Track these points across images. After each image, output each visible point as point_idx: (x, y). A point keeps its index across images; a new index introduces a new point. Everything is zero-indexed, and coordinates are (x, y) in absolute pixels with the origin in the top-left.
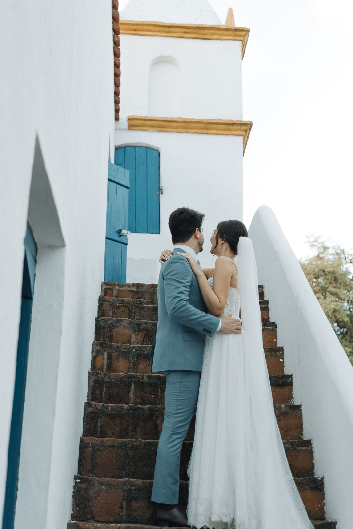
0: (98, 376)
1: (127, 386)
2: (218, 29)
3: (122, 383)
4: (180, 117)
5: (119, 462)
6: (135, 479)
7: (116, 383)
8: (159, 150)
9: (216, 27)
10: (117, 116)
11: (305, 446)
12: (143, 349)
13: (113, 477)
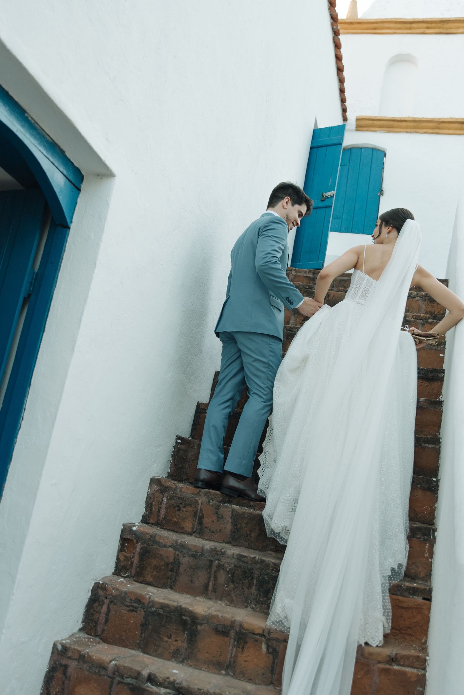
4: (410, 116)
8: (385, 151)
10: (344, 116)
11: (432, 444)
12: (294, 329)
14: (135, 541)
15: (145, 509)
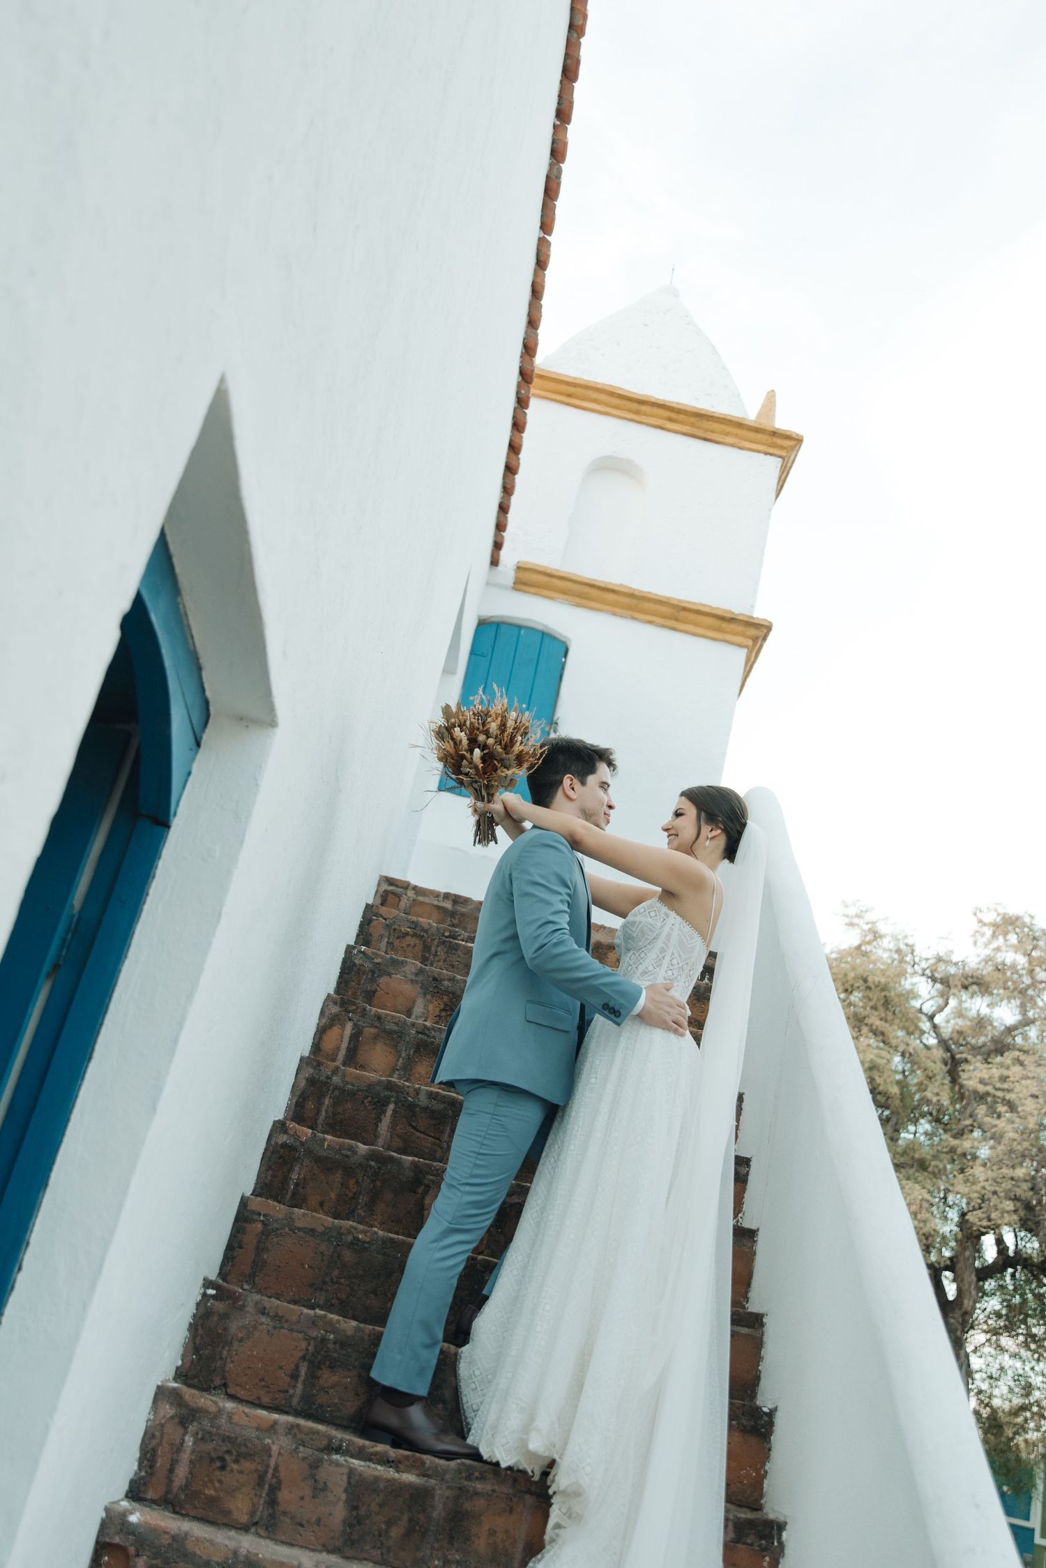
0: (319, 1070)
1: (379, 1105)
2: (739, 425)
3: (369, 1096)
4: (624, 584)
5: (316, 1270)
6: (341, 1318)
7: (354, 1095)
8: (568, 643)
9: (734, 420)
10: (495, 555)
11: (747, 1327)
12: (433, 1033)
13: (295, 1302)
14: (132, 1550)
15: (136, 1463)
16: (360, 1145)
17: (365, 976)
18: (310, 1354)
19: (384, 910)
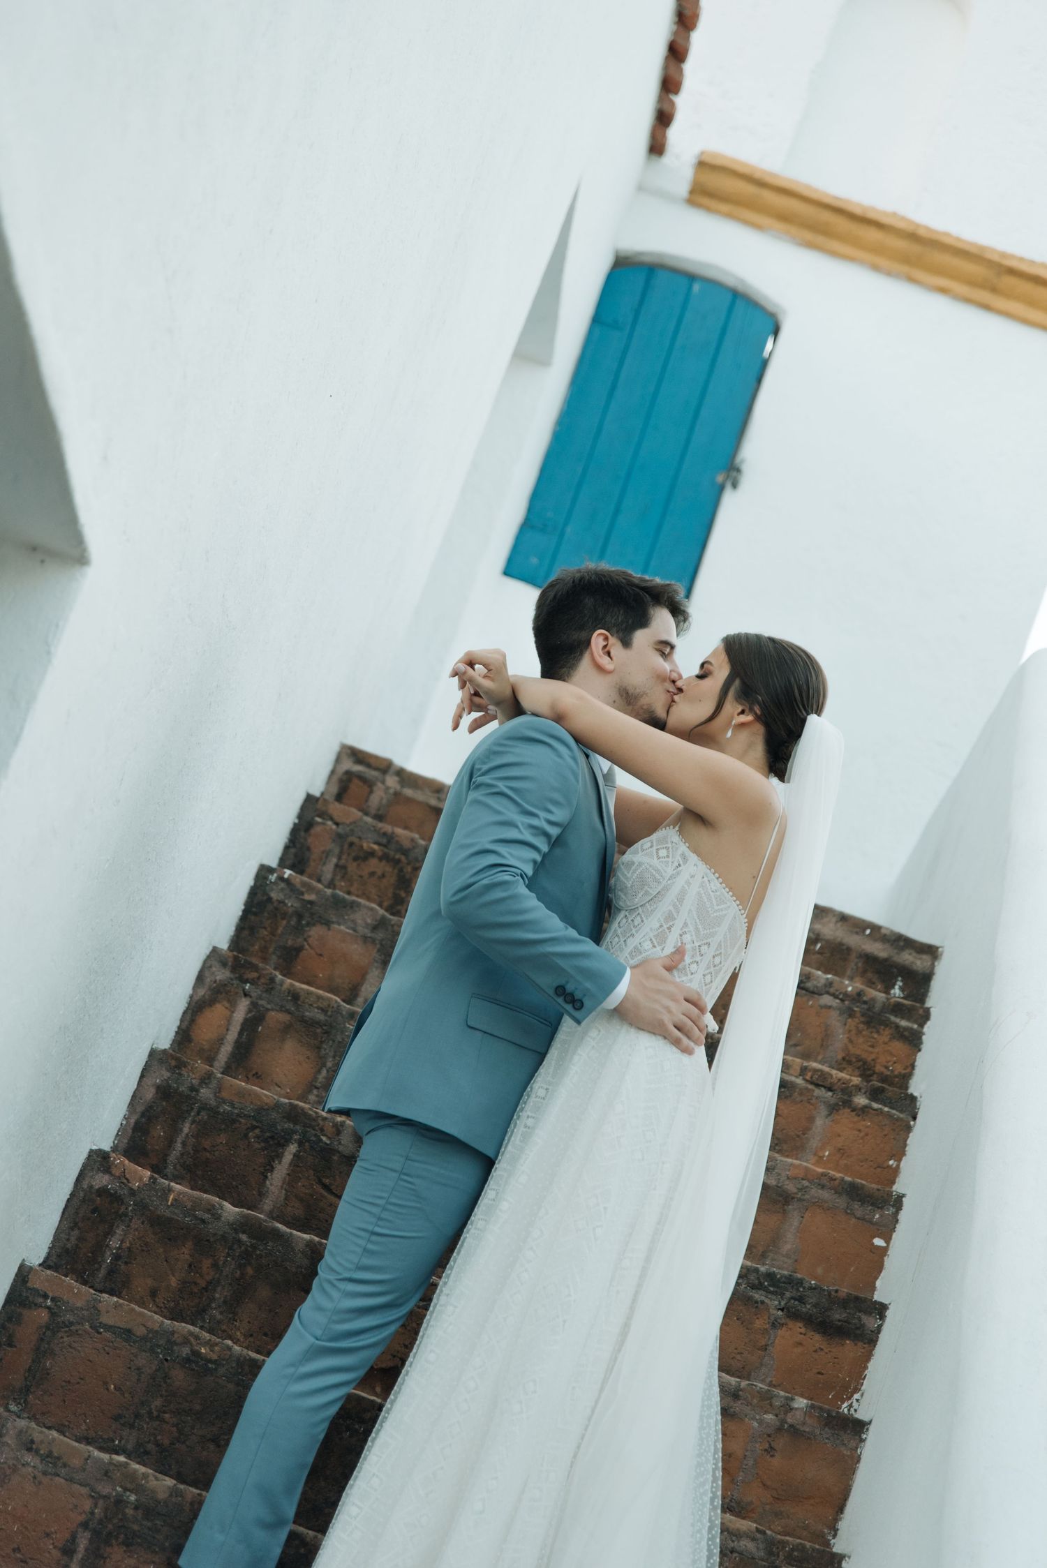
0: (180, 1074)
1: (271, 1143)
3: (257, 1127)
4: (900, 212)
5: (126, 1395)
6: (150, 1471)
7: (234, 1121)
8: (781, 317)
10: (658, 136)
16: (227, 1205)
17: (284, 922)
18: (96, 1521)
19: (336, 809)
